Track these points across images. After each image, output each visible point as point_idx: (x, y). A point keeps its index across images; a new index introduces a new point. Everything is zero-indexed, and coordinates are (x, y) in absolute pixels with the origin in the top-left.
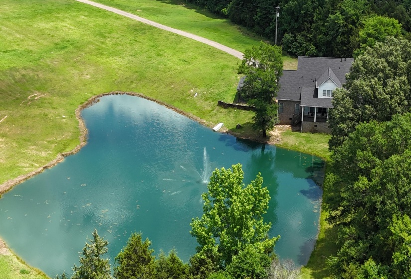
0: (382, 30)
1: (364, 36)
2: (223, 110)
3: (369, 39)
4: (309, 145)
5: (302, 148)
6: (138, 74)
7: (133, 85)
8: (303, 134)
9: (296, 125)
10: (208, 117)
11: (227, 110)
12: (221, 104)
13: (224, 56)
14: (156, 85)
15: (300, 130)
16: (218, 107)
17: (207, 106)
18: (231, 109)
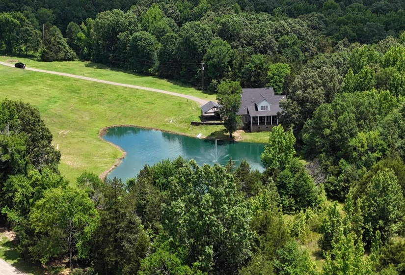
0: (282, 71)
1: (271, 75)
2: (196, 127)
3: (275, 77)
4: (259, 138)
5: (256, 140)
6: (121, 113)
7: (122, 121)
8: (253, 133)
9: (247, 129)
10: (188, 132)
11: (199, 126)
12: (193, 124)
13: (173, 97)
14: (139, 119)
15: (250, 132)
16: (191, 126)
17: (184, 126)
18: (202, 126)
